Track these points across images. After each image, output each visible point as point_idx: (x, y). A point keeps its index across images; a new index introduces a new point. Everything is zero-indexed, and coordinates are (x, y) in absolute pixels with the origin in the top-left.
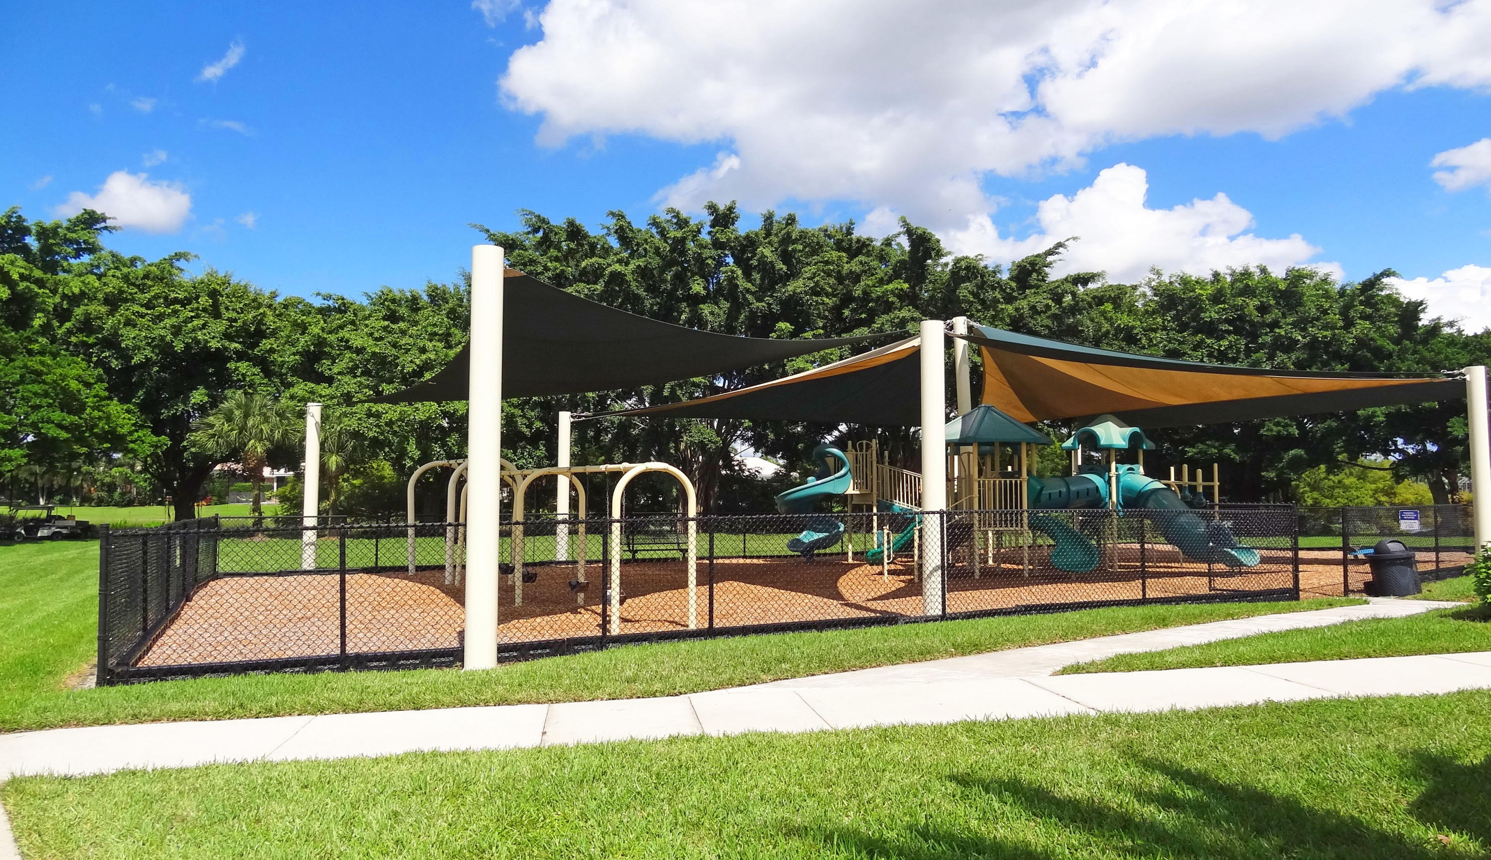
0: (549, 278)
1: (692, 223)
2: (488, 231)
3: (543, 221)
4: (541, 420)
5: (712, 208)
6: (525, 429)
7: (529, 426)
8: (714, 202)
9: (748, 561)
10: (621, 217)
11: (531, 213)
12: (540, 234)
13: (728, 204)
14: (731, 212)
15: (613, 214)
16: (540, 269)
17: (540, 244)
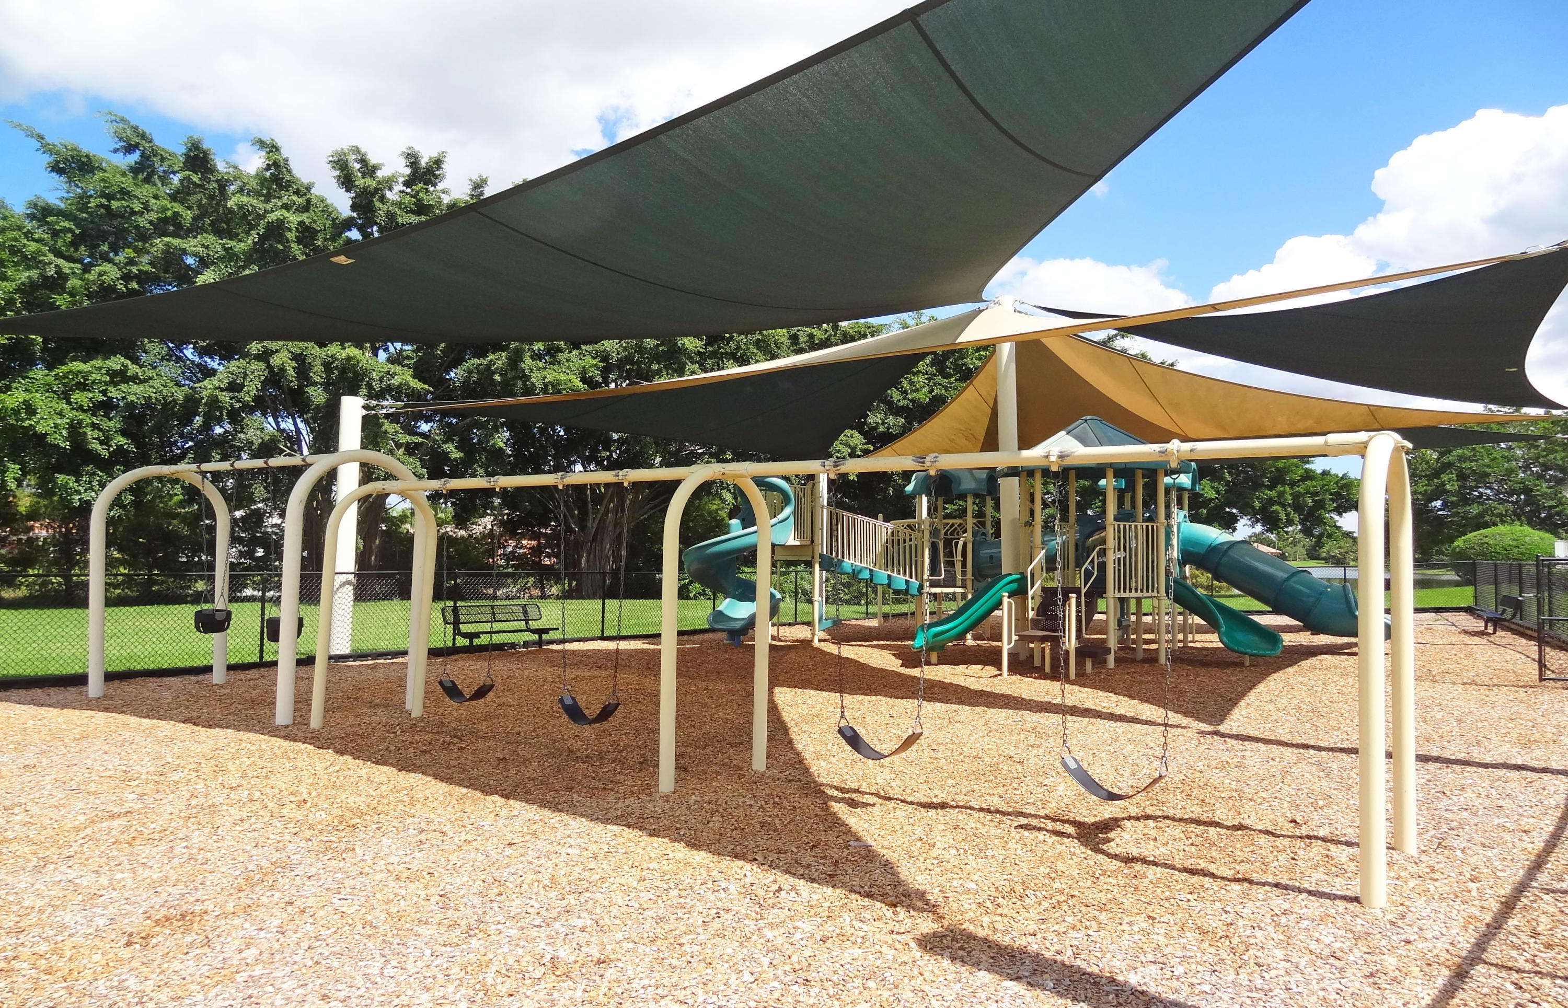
0: (151, 222)
1: (380, 174)
2: (41, 138)
3: (143, 136)
4: (124, 433)
5: (412, 159)
6: (96, 446)
7: (105, 442)
8: (417, 149)
9: (611, 645)
10: (273, 148)
11: (123, 120)
12: (135, 157)
13: (435, 155)
14: (439, 168)
15: (262, 144)
16: (137, 207)
17: (136, 170)
